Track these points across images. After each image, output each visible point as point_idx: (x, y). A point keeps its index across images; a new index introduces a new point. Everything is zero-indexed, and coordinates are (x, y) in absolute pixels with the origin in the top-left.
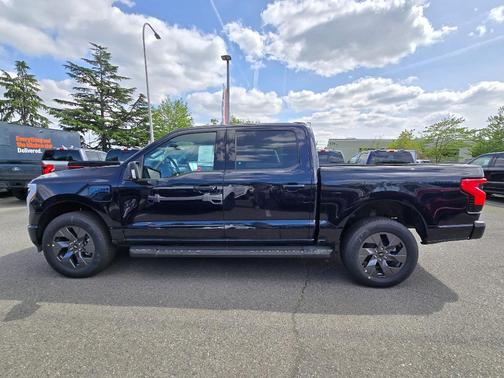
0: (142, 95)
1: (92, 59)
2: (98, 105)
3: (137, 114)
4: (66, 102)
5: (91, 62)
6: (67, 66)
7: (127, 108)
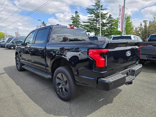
0: (110, 15)
1: (94, 4)
2: (95, 22)
3: (108, 23)
4: (86, 22)
5: (94, 6)
6: (86, 10)
7: (105, 21)
